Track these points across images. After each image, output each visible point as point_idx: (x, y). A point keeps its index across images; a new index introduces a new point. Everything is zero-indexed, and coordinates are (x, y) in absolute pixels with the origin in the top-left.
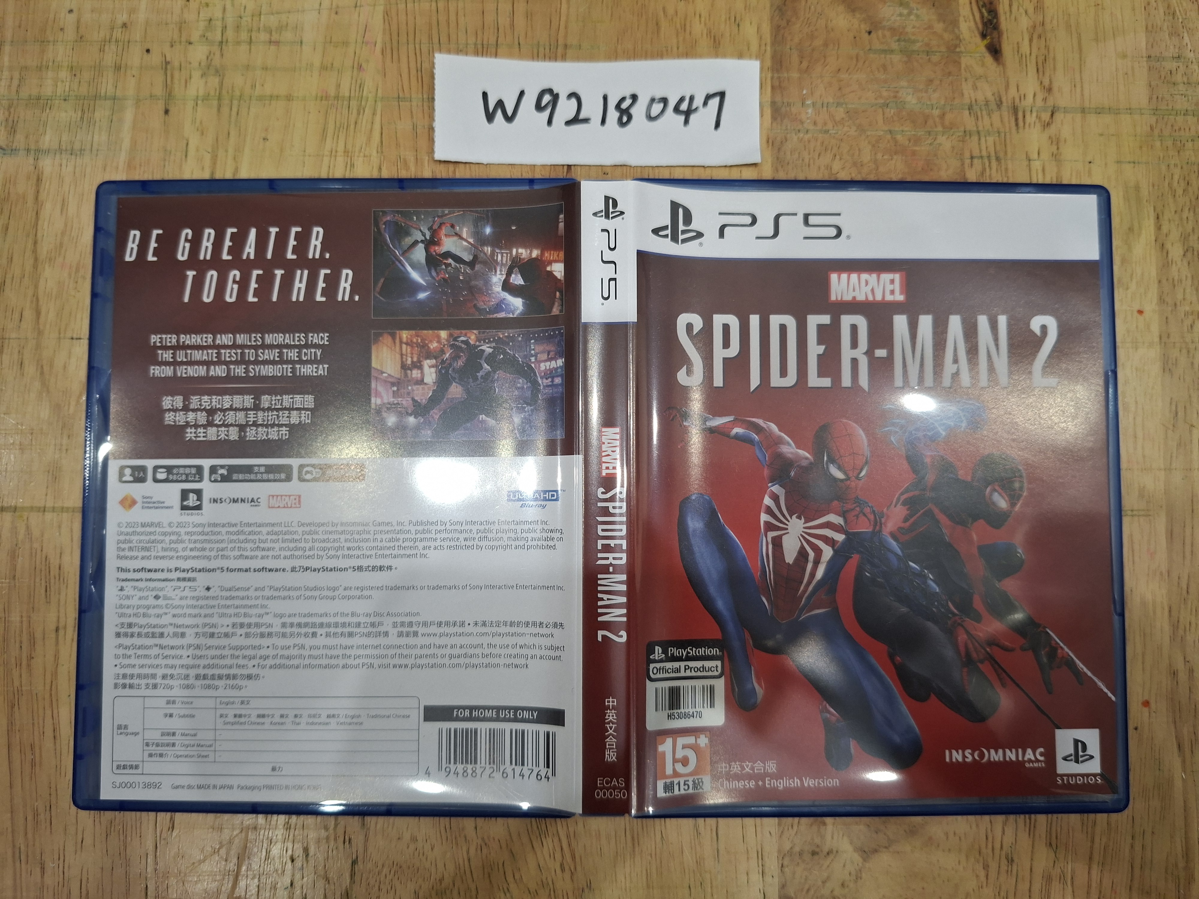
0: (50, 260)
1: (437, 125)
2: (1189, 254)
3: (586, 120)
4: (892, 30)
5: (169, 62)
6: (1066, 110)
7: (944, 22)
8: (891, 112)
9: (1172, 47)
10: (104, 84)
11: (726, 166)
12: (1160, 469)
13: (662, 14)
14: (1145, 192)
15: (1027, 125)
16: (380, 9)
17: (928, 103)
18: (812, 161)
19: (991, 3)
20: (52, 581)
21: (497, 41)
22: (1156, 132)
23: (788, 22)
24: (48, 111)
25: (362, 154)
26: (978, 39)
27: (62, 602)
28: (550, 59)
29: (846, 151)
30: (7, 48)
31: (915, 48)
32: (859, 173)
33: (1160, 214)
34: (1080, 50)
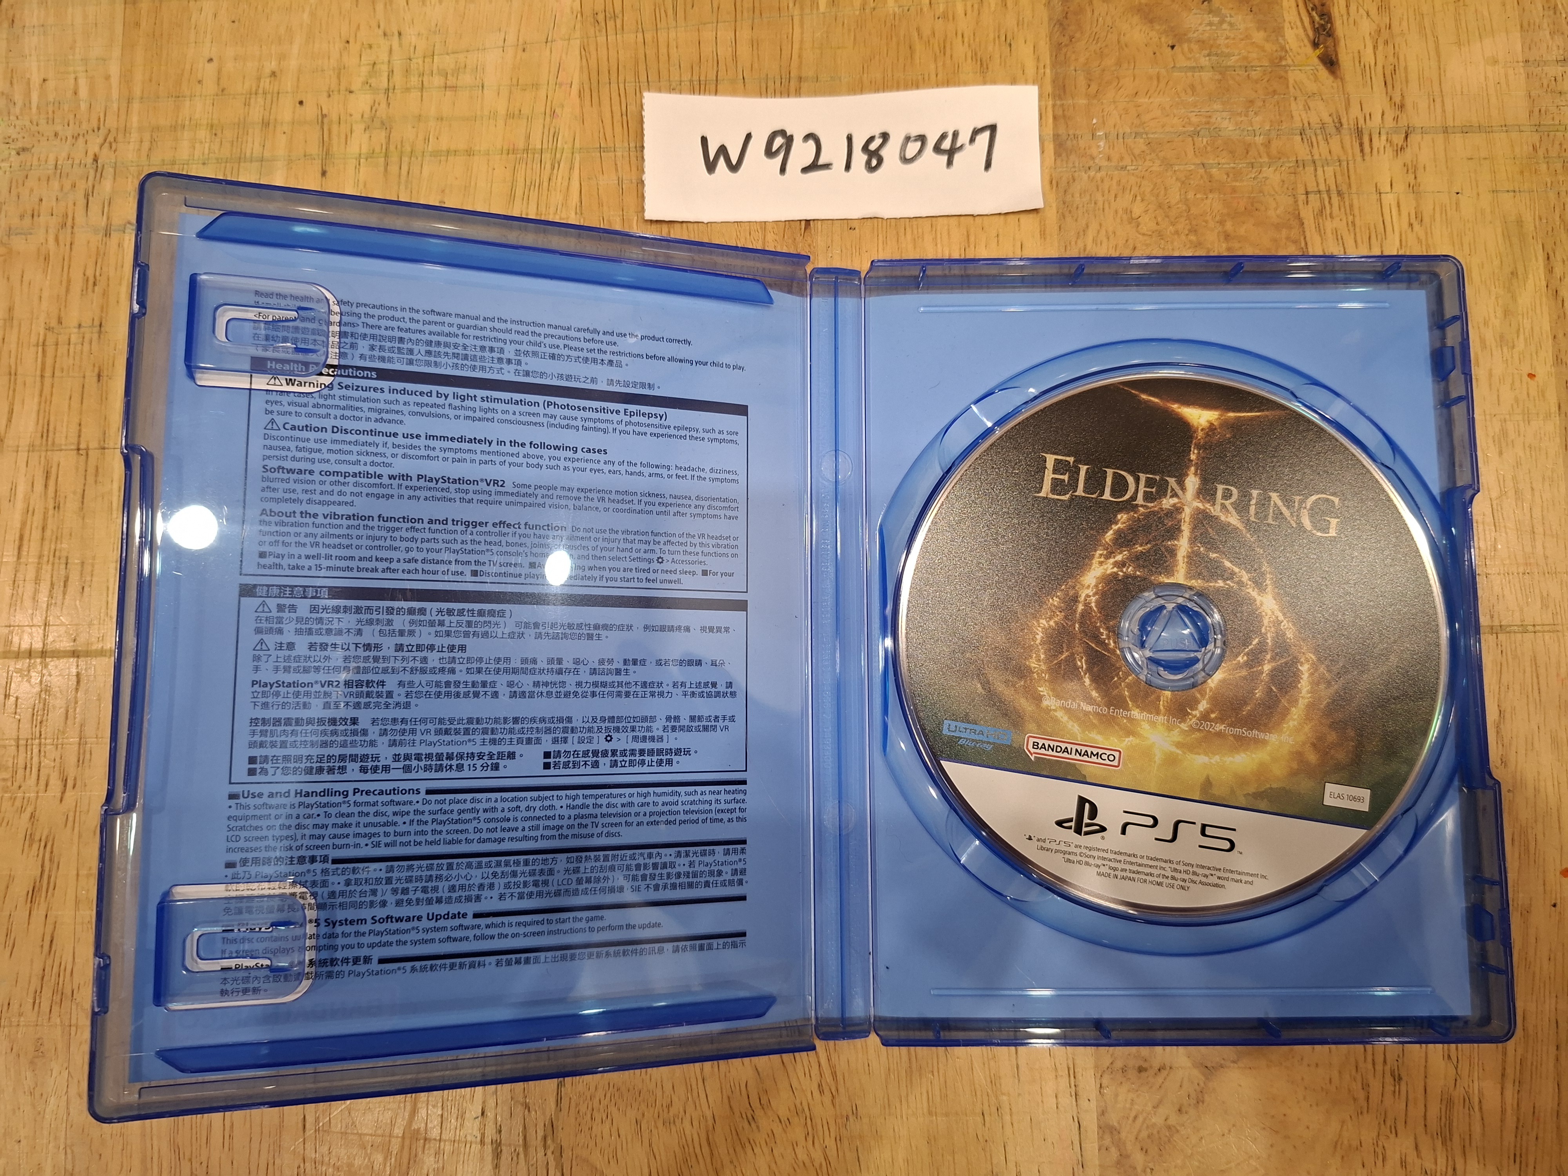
1: (647, 178)
3: (827, 166)
4: (1201, 42)
5: (326, 116)
6: (1423, 131)
7: (1265, 30)
8: (1204, 141)
9: (1555, 48)
10: (250, 145)
11: (1000, 214)
13: (916, 35)
14: (1529, 227)
15: (1375, 150)
16: (576, 44)
17: (1250, 129)
18: (1106, 206)
19: (1323, 5)
21: (717, 77)
22: (1541, 152)
23: (1071, 38)
26: (1309, 49)
28: (781, 95)
29: (1148, 190)
30: (136, 106)
31: (1230, 63)
32: (1168, 216)
33: (1551, 255)
34: (1439, 56)
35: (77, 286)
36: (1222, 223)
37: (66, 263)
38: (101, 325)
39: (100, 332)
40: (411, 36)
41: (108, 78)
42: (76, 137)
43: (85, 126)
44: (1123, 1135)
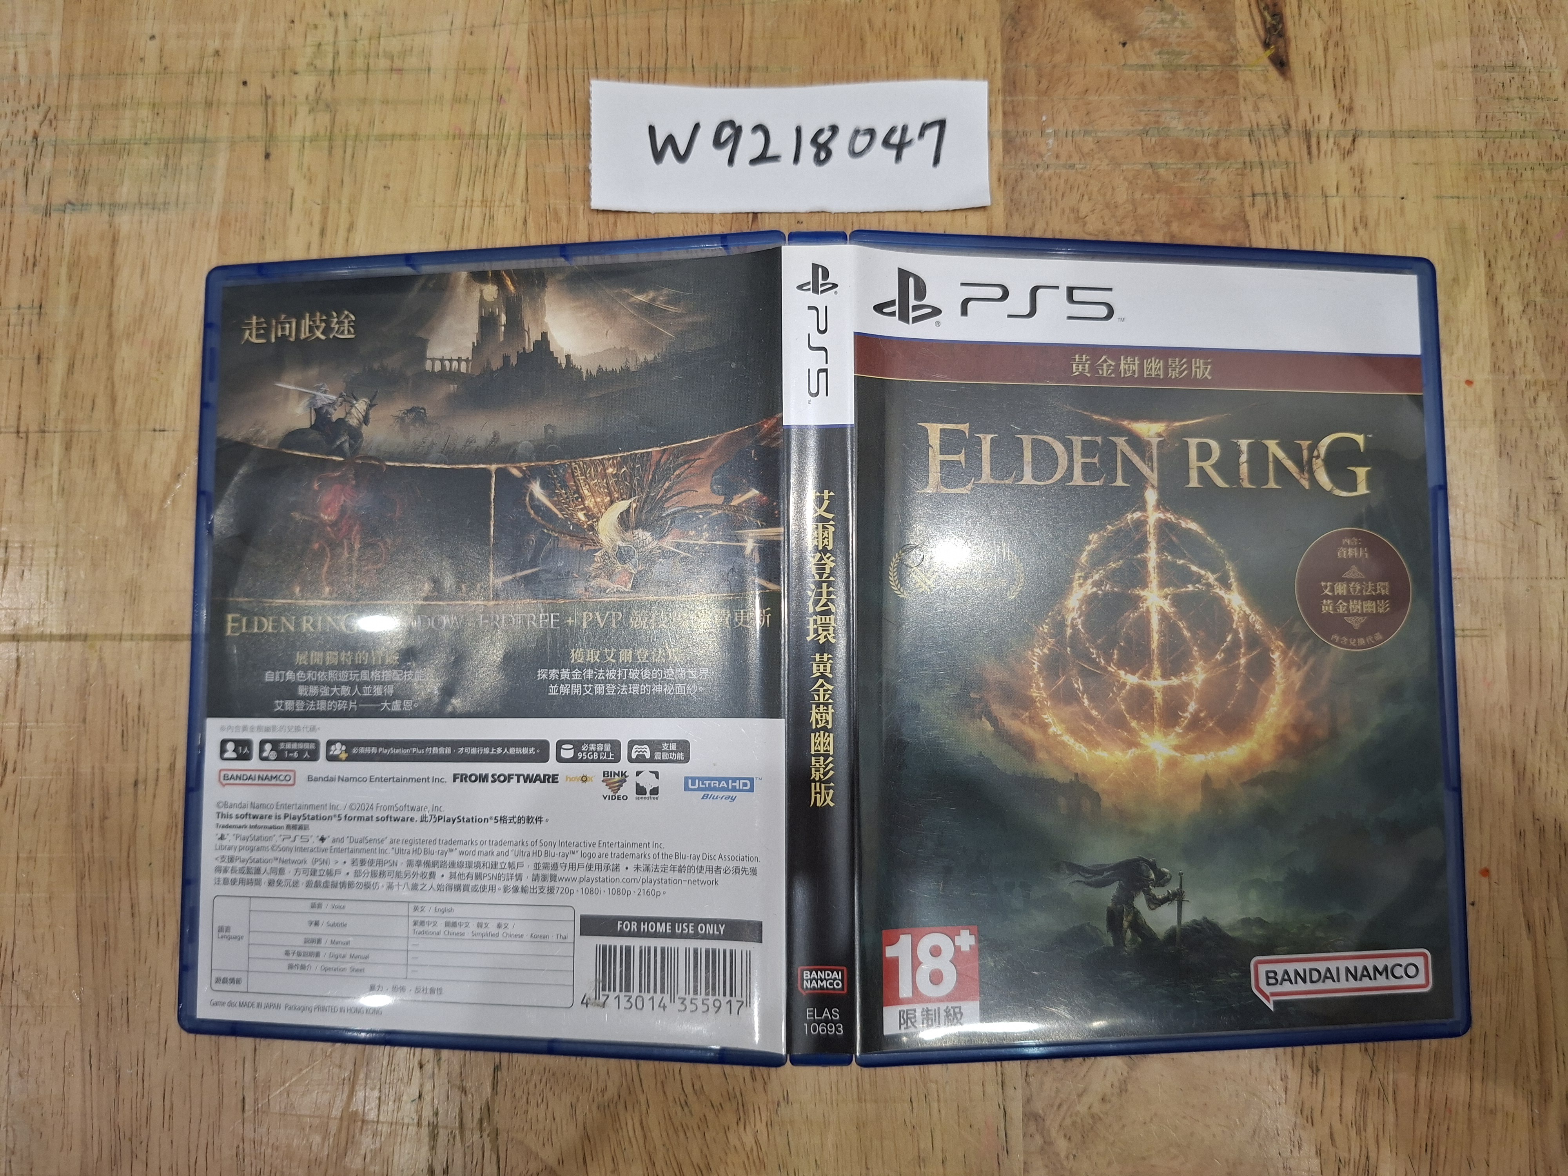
0: (128, 335)
1: (594, 166)
2: (1530, 311)
3: (775, 158)
4: (1153, 40)
5: (270, 97)
6: (1371, 134)
7: (1217, 28)
8: (1151, 140)
9: (1504, 54)
10: (192, 125)
11: (947, 211)
12: (1497, 578)
13: (867, 26)
14: (1472, 234)
15: (1322, 153)
16: (524, 27)
17: (1199, 129)
18: (1054, 203)
19: (1275, 5)
20: (130, 724)
21: (666, 65)
22: (1486, 159)
23: (1023, 33)
24: (125, 157)
25: (503, 204)
26: (1259, 49)
27: (142, 750)
28: (731, 84)
29: (1096, 189)
30: (76, 83)
31: (1180, 62)
32: (1113, 216)
33: (1492, 260)
34: (1388, 59)
35: (17, 266)
36: (1168, 223)
37: (5, 242)
38: (41, 307)
39: (40, 314)
40: (357, 18)
41: (48, 53)
42: (15, 114)
43: (24, 103)
44: (1048, 1122)
